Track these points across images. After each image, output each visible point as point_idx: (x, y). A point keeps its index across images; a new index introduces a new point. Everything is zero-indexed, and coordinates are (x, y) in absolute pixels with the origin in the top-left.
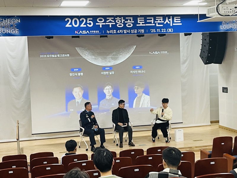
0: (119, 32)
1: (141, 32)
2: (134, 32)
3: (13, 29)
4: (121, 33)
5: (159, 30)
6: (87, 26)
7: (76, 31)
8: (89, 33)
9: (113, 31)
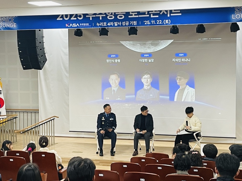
0: (109, 25)
1: (133, 24)
2: (126, 24)
3: (11, 23)
4: (111, 26)
5: (153, 22)
6: (77, 18)
7: (66, 24)
8: (79, 26)
9: (103, 24)
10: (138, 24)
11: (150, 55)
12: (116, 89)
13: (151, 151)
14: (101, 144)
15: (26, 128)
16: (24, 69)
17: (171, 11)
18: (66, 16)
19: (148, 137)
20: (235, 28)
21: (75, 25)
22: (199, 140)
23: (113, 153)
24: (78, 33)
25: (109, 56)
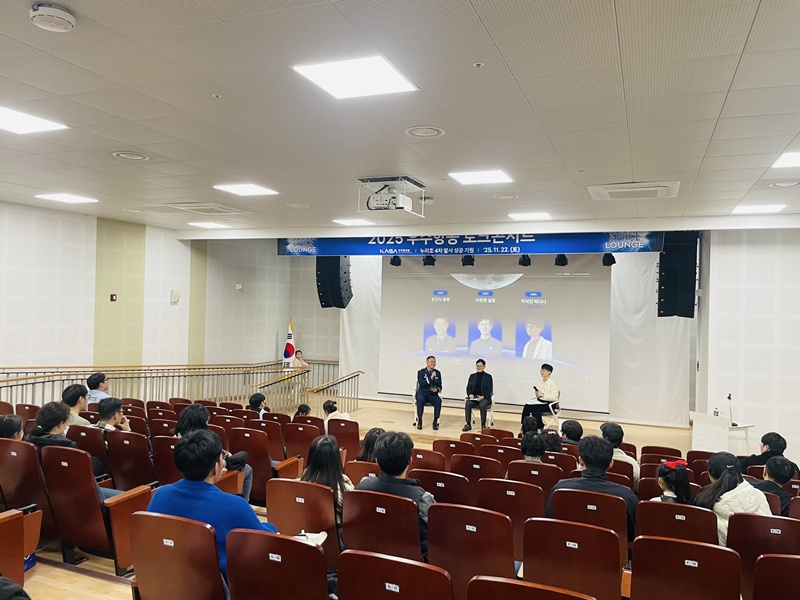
0: (437, 252)
1: (469, 251)
2: (459, 251)
3: (310, 246)
4: (439, 253)
5: (496, 250)
6: (395, 242)
7: (380, 250)
8: (397, 252)
9: (429, 250)
10: (475, 252)
11: (491, 293)
12: (442, 338)
13: (488, 425)
14: (420, 412)
15: (321, 386)
16: (323, 306)
17: (521, 236)
18: (381, 239)
19: (485, 407)
20: (609, 260)
21: (391, 251)
22: (556, 413)
23: (436, 426)
24: (396, 261)
25: (436, 293)
